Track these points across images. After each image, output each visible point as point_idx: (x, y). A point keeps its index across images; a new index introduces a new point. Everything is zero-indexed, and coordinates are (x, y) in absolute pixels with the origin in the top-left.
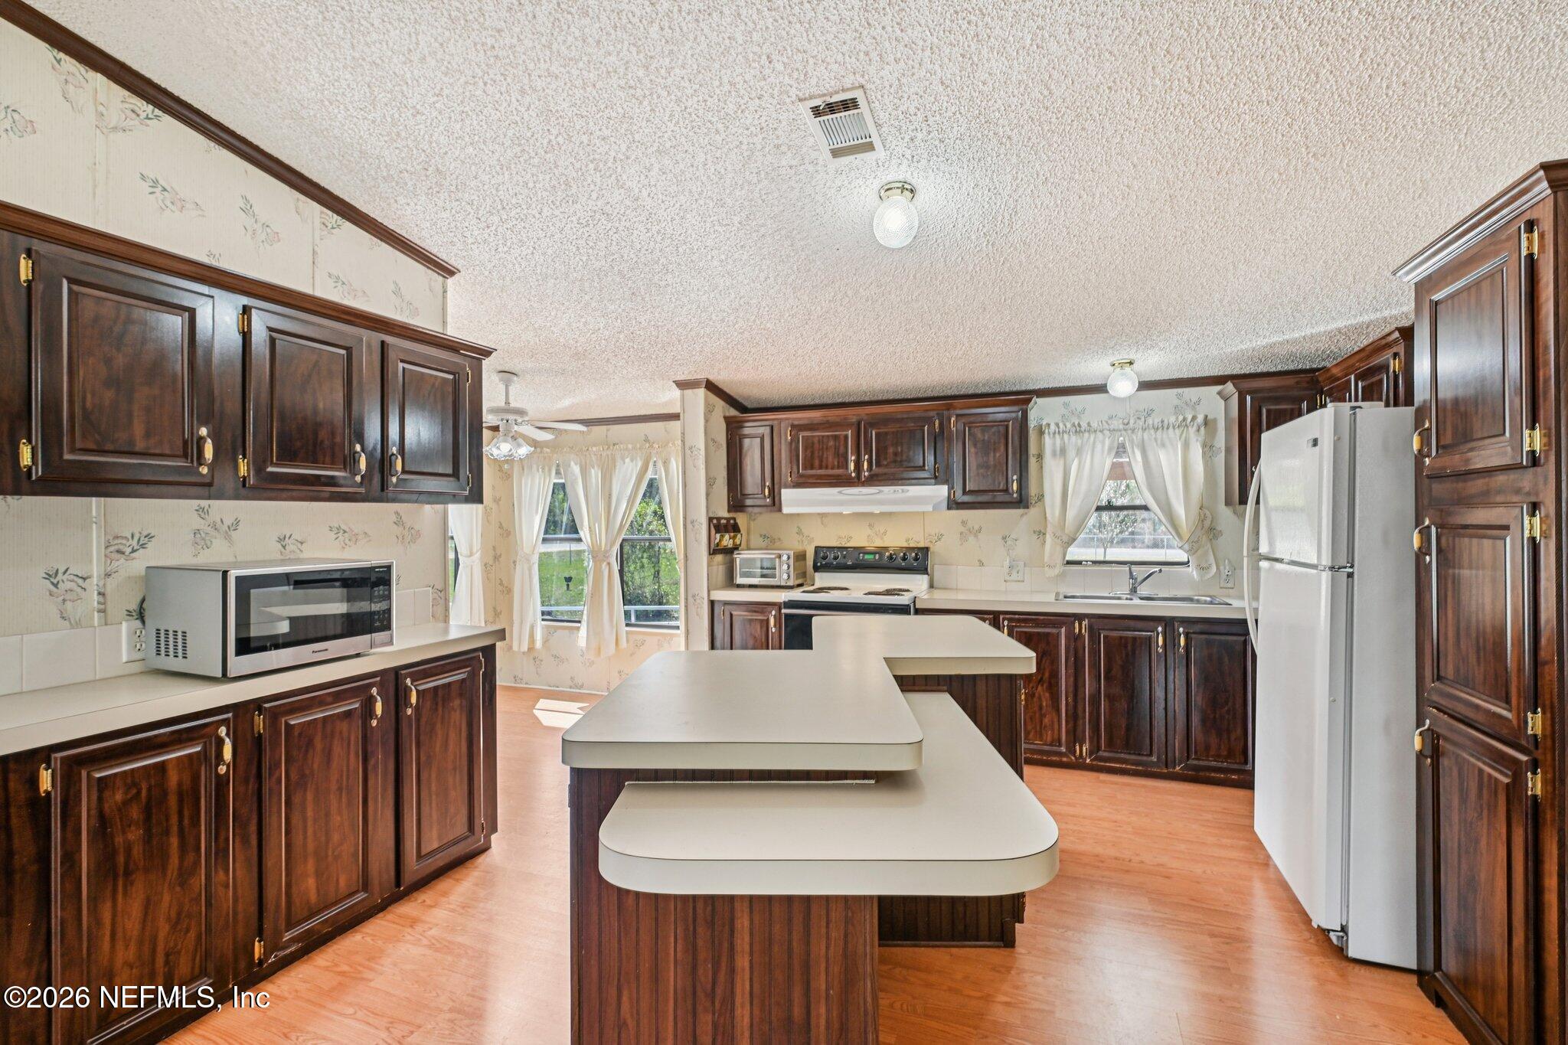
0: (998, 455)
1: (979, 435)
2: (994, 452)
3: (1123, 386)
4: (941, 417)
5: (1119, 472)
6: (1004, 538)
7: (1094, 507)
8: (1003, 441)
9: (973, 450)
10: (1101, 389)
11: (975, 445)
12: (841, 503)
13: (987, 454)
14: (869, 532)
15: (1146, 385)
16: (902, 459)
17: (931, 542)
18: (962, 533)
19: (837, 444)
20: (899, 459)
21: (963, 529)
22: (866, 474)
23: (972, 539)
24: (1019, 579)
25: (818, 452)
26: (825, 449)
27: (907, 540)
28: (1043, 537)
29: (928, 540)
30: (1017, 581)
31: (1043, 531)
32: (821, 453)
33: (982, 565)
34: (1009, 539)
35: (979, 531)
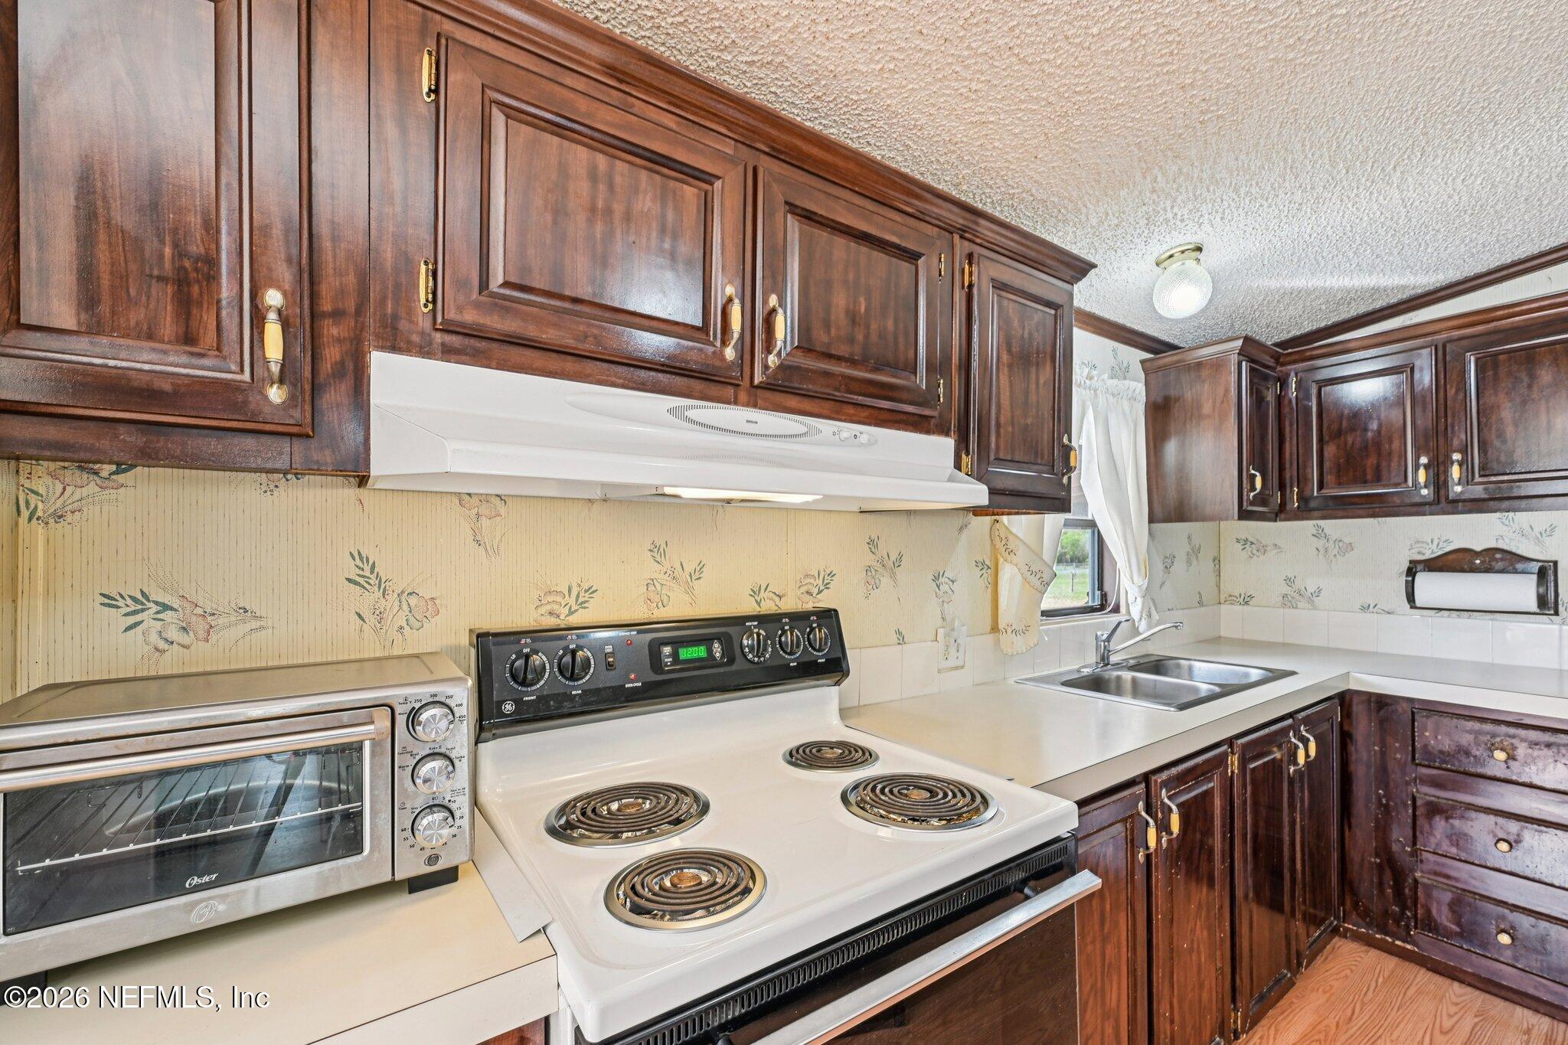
0: (1042, 381)
1: (1015, 323)
2: (1037, 371)
8: (1049, 349)
9: (1005, 356)
11: (1009, 346)
13: (1027, 375)
14: (651, 569)
16: (867, 337)
17: (809, 593)
18: (868, 569)
19: (670, 216)
20: (860, 337)
21: (870, 559)
22: (772, 360)
23: (886, 581)
24: (960, 663)
25: (591, 221)
26: (618, 215)
27: (754, 593)
28: (988, 574)
29: (803, 589)
30: (956, 668)
31: (988, 562)
32: (599, 227)
33: (901, 640)
34: (942, 580)
35: (898, 563)
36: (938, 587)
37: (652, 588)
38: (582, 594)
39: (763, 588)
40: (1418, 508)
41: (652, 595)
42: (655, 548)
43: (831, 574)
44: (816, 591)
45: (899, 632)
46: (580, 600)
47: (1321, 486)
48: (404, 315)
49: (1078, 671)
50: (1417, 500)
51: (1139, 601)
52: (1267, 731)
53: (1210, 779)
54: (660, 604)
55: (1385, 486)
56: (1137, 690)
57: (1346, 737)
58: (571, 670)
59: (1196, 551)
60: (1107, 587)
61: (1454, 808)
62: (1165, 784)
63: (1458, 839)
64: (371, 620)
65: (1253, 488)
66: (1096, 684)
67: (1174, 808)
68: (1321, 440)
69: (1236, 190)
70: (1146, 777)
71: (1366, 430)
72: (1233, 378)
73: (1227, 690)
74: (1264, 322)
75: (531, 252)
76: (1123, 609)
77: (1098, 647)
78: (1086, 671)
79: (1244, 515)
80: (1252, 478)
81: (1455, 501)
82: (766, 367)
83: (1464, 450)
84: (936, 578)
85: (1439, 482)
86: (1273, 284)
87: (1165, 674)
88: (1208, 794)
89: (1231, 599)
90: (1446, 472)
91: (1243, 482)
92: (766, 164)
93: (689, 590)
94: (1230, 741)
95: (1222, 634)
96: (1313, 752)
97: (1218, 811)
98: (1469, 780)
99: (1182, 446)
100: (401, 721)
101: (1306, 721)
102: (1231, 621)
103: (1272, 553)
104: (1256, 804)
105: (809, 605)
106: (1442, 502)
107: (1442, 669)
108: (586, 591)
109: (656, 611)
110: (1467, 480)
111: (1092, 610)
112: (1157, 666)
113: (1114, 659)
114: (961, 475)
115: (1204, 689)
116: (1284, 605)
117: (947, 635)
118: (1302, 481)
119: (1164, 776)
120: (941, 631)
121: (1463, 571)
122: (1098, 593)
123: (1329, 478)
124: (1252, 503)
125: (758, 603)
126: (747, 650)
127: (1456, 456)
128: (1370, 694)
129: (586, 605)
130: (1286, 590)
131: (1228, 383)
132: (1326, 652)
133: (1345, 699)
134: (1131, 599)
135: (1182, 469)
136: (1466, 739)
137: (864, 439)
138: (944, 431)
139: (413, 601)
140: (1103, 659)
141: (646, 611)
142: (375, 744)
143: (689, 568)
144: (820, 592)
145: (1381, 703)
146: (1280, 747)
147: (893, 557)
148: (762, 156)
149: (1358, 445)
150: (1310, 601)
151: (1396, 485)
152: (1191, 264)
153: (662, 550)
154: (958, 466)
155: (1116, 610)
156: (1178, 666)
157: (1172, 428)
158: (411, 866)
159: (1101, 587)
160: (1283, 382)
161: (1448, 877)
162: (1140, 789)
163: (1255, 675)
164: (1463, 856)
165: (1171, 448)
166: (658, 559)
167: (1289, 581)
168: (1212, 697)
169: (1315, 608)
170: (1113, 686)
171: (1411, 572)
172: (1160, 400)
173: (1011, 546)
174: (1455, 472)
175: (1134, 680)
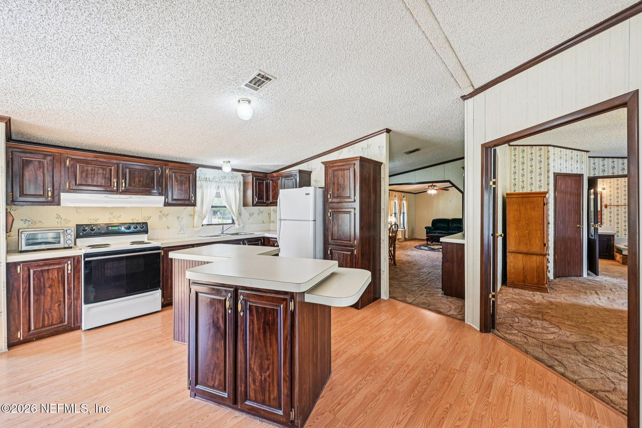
0: (186, 186)
1: (179, 178)
2: (185, 185)
3: (227, 169)
4: (162, 169)
5: (218, 195)
6: (178, 217)
7: (211, 206)
8: (188, 181)
9: (176, 183)
10: (220, 168)
11: (177, 182)
12: (106, 202)
13: (182, 186)
14: (110, 216)
15: (234, 170)
16: (143, 183)
18: (160, 216)
19: (104, 172)
20: (141, 184)
21: (160, 214)
23: (164, 218)
24: (184, 232)
25: (91, 175)
26: (96, 174)
28: (192, 217)
31: (192, 215)
32: (93, 176)
33: (168, 228)
36: (178, 219)
41: (110, 220)
42: (110, 213)
43: (151, 217)
44: (146, 220)
47: (272, 200)
48: (65, 189)
54: (112, 221)
58: (92, 230)
64: (59, 223)
77: (221, 230)
79: (254, 205)
82: (122, 189)
91: (254, 199)
93: (118, 219)
100: (65, 231)
105: (143, 221)
120: (179, 227)
133: (263, 238)
138: (160, 195)
139: (66, 220)
140: (222, 233)
141: (109, 222)
142: (62, 232)
143: (118, 216)
144: (148, 220)
147: (166, 214)
153: (112, 213)
154: (165, 200)
158: (66, 246)
160: (268, 179)
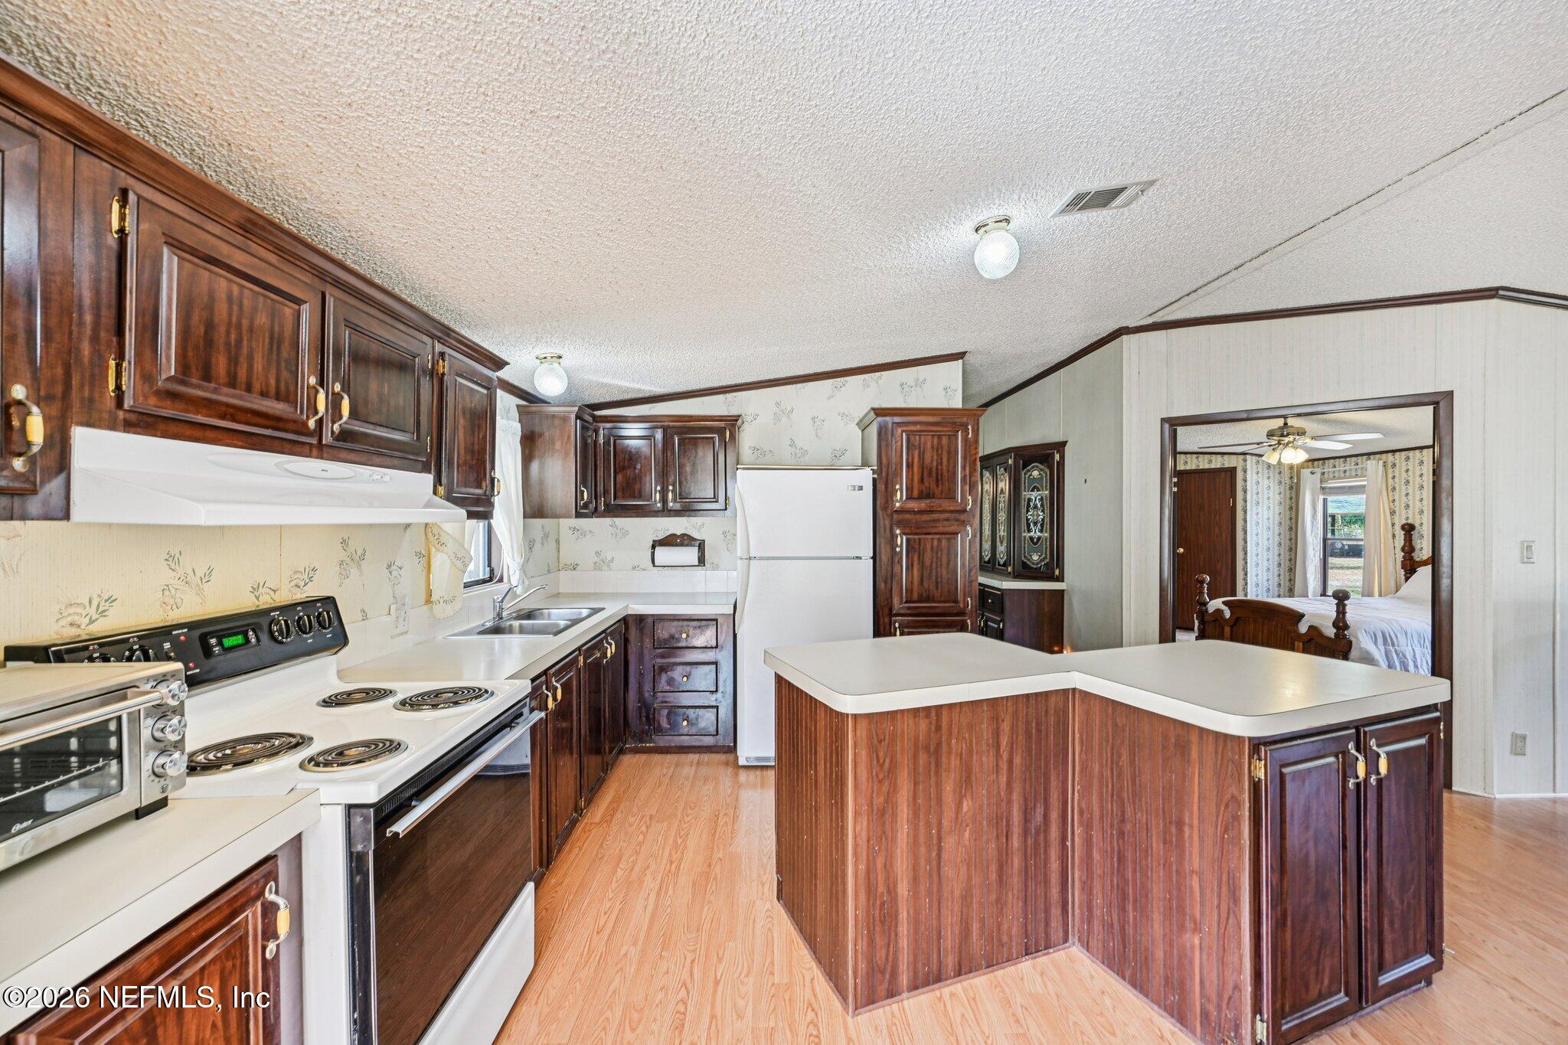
0: (481, 437)
1: (467, 399)
8: (484, 416)
9: (462, 421)
11: (464, 414)
13: (473, 433)
16: (388, 410)
17: (297, 586)
18: (341, 563)
19: (276, 328)
20: (384, 410)
21: (343, 555)
22: (336, 427)
23: (354, 571)
24: (404, 630)
27: (254, 590)
28: (424, 561)
29: (293, 584)
30: (402, 634)
31: (423, 552)
33: (365, 618)
34: (393, 568)
35: (362, 557)
36: (390, 573)
37: (167, 593)
38: (102, 603)
39: (261, 585)
40: (655, 514)
41: (166, 600)
42: (170, 558)
43: (314, 570)
44: (302, 584)
45: (363, 611)
46: (101, 609)
47: (615, 499)
48: (97, 398)
49: (483, 625)
50: (656, 509)
51: (518, 573)
52: (593, 642)
53: (571, 671)
54: (174, 607)
55: (644, 501)
56: (522, 630)
57: (626, 641)
59: (546, 536)
60: (493, 565)
61: (668, 666)
62: (554, 674)
63: (671, 681)
65: (583, 499)
66: (496, 630)
67: (559, 686)
68: (615, 471)
69: (583, 340)
70: (545, 672)
71: (635, 468)
72: (573, 430)
73: (575, 622)
74: (587, 394)
75: (190, 354)
76: (505, 579)
77: (495, 607)
78: (488, 625)
79: (578, 515)
80: (582, 492)
81: (670, 511)
82: (333, 432)
83: (674, 485)
84: (389, 566)
85: (664, 500)
86: (594, 379)
87: (534, 619)
88: (571, 678)
89: (566, 567)
90: (667, 495)
91: (579, 494)
92: (330, 291)
93: (200, 592)
94: (579, 649)
95: (561, 590)
96: (613, 651)
97: (575, 688)
98: (674, 651)
99: (542, 468)
101: (611, 634)
102: (565, 582)
103: (589, 536)
104: (589, 683)
105: (300, 596)
106: (666, 512)
107: (666, 597)
108: (106, 601)
109: (170, 613)
110: (675, 501)
111: (484, 581)
112: (530, 615)
113: (504, 614)
114: (437, 499)
115: (562, 623)
116: (595, 569)
117: (397, 609)
118: (606, 492)
119: (553, 670)
120: (393, 607)
121: (673, 545)
122: (488, 569)
123: (619, 494)
124: (582, 508)
125: (257, 598)
126: (277, 634)
127: (671, 488)
128: (636, 615)
129: (106, 613)
130: (596, 559)
131: (570, 431)
132: (615, 596)
133: (625, 620)
134: (511, 572)
135: (541, 482)
136: (673, 631)
137: (386, 479)
138: (426, 469)
140: (498, 615)
141: (161, 613)
143: (200, 573)
144: (306, 584)
145: (640, 619)
146: (599, 650)
147: (359, 553)
148: (328, 285)
149: (631, 477)
150: (609, 566)
151: (648, 501)
152: (556, 365)
153: (176, 559)
154: (435, 493)
155: (501, 580)
156: (542, 614)
157: (537, 453)
158: (150, 795)
159: (489, 565)
160: (596, 431)
161: (666, 702)
162: (543, 678)
163: (585, 612)
164: (672, 689)
165: (535, 466)
166: (173, 566)
167: (598, 553)
168: (567, 628)
169: (610, 569)
170: (507, 630)
171: (653, 547)
172: (528, 433)
173: (442, 540)
174: (670, 495)
175: (521, 626)
